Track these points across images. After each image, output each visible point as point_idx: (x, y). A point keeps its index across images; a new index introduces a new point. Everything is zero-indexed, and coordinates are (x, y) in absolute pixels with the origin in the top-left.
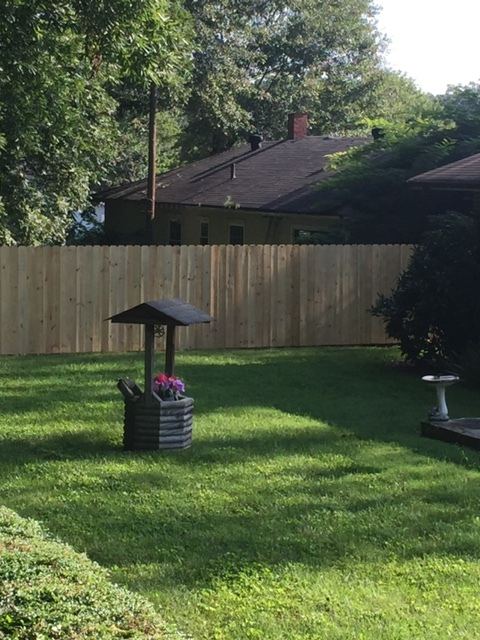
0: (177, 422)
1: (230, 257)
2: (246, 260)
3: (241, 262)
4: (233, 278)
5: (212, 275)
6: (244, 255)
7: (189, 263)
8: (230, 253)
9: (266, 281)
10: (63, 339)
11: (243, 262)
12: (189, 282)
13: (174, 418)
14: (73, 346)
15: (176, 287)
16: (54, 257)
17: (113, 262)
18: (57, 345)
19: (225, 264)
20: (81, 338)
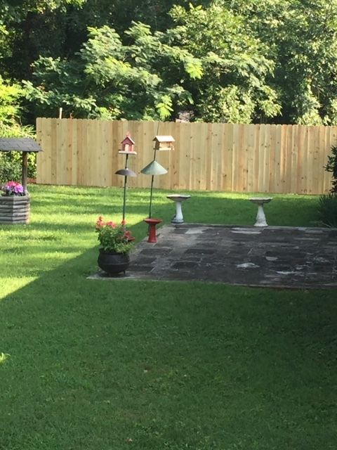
0: (8, 209)
1: (295, 133)
2: (307, 136)
3: (303, 136)
4: (297, 148)
5: (282, 143)
6: (305, 132)
7: (266, 136)
8: (295, 130)
9: (321, 150)
10: (182, 181)
11: (304, 136)
12: (265, 149)
13: (7, 206)
14: (188, 185)
15: (257, 151)
16: (177, 129)
17: (215, 133)
18: (177, 185)
19: (291, 138)
20: (193, 181)
